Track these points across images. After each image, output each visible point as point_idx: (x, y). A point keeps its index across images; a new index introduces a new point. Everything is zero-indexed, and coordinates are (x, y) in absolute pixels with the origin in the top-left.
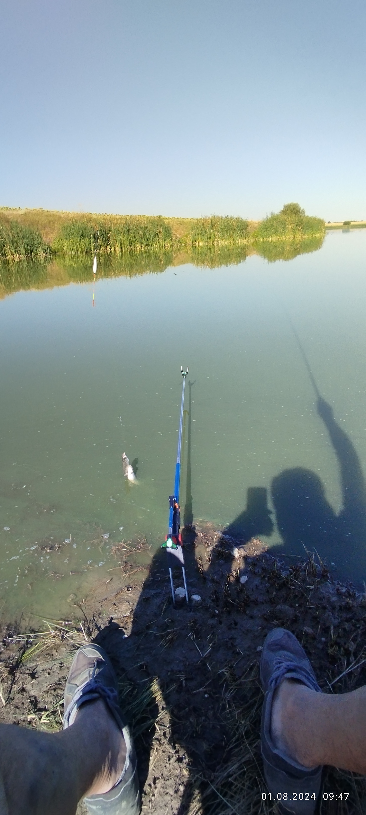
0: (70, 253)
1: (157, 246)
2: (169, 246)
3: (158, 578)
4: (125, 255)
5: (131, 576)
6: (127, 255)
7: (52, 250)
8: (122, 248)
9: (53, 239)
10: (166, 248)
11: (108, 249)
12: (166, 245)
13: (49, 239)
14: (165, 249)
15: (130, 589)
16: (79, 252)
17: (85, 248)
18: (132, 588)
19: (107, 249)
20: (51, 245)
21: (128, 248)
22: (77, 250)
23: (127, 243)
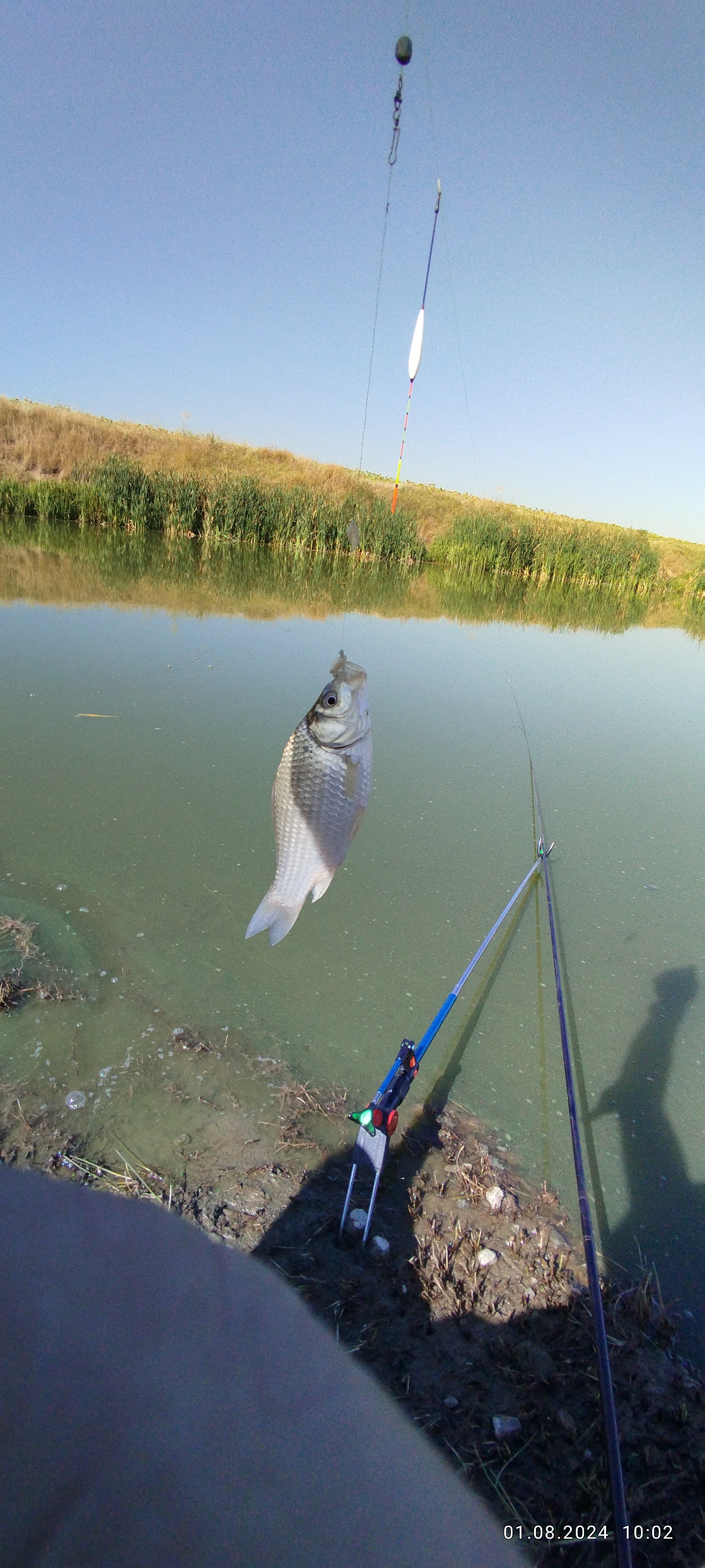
0: (456, 566)
1: (620, 584)
2: (646, 588)
3: (334, 1177)
4: (554, 587)
5: (292, 1151)
6: (559, 590)
7: (427, 556)
8: (552, 575)
9: (434, 537)
10: (638, 590)
11: (526, 572)
12: (639, 586)
13: (429, 536)
14: (635, 593)
15: (278, 1171)
16: (472, 568)
17: (485, 562)
18: (282, 1171)
19: (523, 572)
20: (427, 547)
21: (564, 576)
22: (470, 565)
23: (564, 568)
